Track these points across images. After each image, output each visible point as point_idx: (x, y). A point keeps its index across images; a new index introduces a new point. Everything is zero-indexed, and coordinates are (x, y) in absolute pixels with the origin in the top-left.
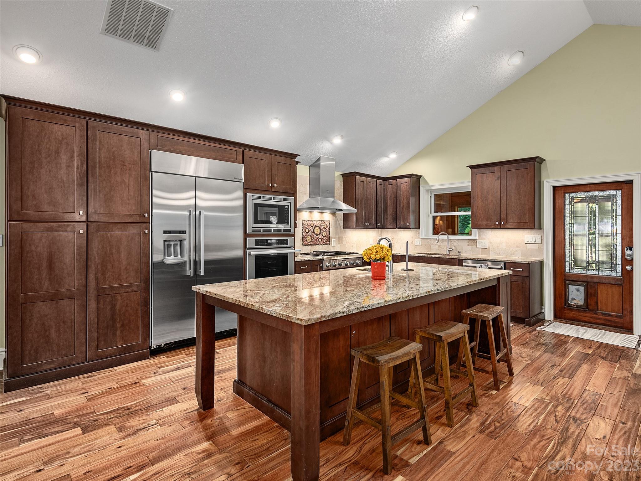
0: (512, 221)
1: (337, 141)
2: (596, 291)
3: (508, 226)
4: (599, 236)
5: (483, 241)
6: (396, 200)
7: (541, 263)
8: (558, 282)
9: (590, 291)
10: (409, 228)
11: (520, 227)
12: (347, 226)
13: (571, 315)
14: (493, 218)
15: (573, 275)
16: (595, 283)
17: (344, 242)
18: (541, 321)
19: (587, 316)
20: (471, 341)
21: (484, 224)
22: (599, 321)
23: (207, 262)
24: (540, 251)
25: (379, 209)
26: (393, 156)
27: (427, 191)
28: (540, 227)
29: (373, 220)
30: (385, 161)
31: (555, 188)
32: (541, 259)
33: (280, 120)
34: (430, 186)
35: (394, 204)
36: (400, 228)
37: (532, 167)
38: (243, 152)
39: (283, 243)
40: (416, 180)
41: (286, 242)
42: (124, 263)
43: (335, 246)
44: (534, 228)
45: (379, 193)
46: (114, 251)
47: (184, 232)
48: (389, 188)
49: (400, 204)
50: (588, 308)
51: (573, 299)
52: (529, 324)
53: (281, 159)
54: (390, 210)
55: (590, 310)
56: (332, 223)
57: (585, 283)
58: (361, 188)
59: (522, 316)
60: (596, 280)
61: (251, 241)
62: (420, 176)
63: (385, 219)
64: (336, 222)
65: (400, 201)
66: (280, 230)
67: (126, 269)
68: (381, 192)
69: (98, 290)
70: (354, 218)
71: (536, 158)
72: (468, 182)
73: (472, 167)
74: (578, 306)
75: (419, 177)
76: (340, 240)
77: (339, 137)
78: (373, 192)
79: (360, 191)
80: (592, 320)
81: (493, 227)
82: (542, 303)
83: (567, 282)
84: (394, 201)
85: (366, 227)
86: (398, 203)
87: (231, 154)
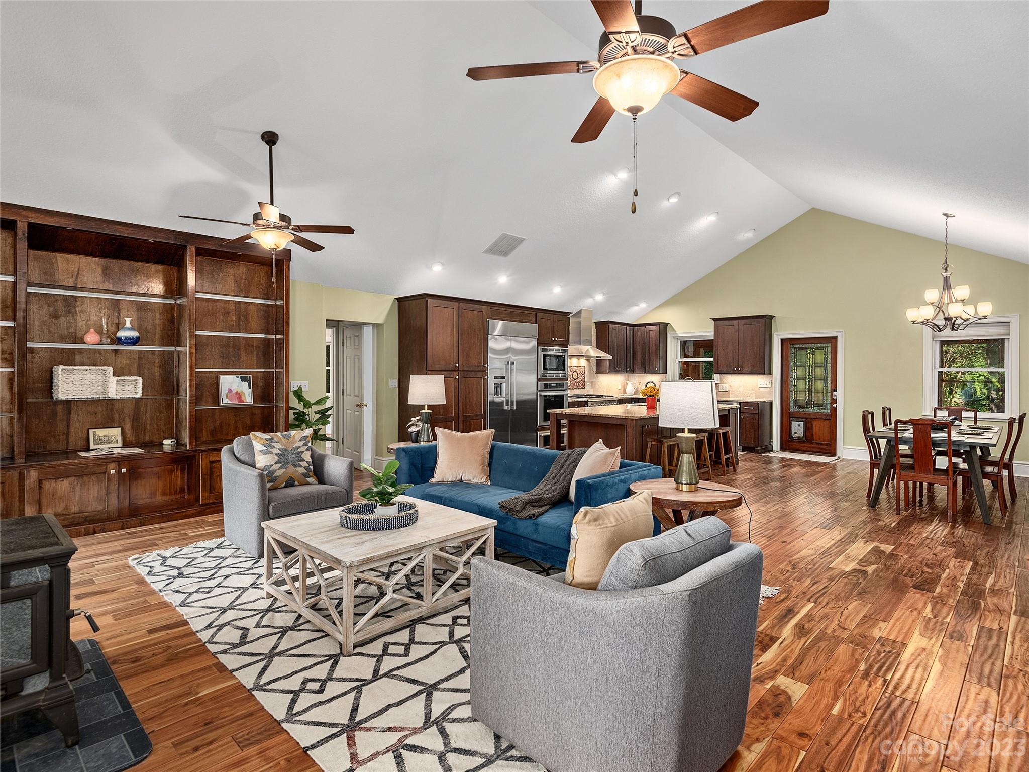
0: (747, 367)
1: (599, 297)
2: (812, 425)
3: (744, 372)
4: (815, 380)
5: (724, 385)
6: (645, 345)
7: (771, 403)
8: (784, 419)
9: (808, 425)
10: (657, 373)
11: (753, 372)
12: (599, 371)
13: (794, 446)
14: (732, 364)
15: (796, 412)
16: (811, 419)
17: (597, 387)
18: (769, 449)
19: (806, 446)
20: (710, 451)
21: (724, 370)
22: (814, 450)
23: (517, 402)
24: (770, 392)
25: (629, 355)
26: (643, 305)
27: (674, 338)
28: (770, 373)
29: (623, 366)
30: (635, 309)
31: (782, 340)
32: (770, 399)
33: (562, 287)
34: (677, 334)
35: (642, 350)
36: (649, 373)
37: (764, 323)
38: (536, 314)
39: (560, 386)
40: (664, 328)
41: (563, 385)
42: (475, 399)
43: (589, 390)
44: (764, 374)
45: (628, 339)
46: (470, 391)
47: (503, 378)
48: (638, 334)
49: (649, 350)
50: (806, 439)
51: (796, 433)
52: (757, 452)
53: (560, 317)
54: (639, 356)
55: (808, 442)
56: (587, 369)
57: (804, 419)
58: (613, 335)
59: (753, 446)
60: (812, 416)
61: (541, 384)
62: (668, 324)
63: (633, 364)
64: (590, 367)
65: (649, 347)
66: (558, 376)
67: (476, 403)
68: (630, 339)
69: (464, 416)
70: (607, 364)
71: (766, 315)
72: (712, 332)
73: (715, 320)
74: (799, 438)
75: (666, 325)
76: (593, 384)
77: (602, 294)
78: (624, 338)
79: (612, 337)
80: (809, 449)
81: (731, 372)
82: (771, 438)
83: (791, 419)
84: (642, 346)
85: (617, 372)
86: (647, 349)
87: (529, 317)
